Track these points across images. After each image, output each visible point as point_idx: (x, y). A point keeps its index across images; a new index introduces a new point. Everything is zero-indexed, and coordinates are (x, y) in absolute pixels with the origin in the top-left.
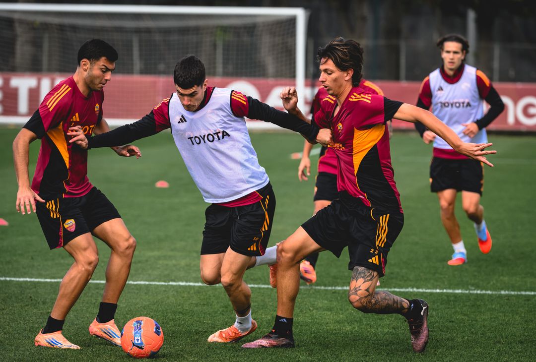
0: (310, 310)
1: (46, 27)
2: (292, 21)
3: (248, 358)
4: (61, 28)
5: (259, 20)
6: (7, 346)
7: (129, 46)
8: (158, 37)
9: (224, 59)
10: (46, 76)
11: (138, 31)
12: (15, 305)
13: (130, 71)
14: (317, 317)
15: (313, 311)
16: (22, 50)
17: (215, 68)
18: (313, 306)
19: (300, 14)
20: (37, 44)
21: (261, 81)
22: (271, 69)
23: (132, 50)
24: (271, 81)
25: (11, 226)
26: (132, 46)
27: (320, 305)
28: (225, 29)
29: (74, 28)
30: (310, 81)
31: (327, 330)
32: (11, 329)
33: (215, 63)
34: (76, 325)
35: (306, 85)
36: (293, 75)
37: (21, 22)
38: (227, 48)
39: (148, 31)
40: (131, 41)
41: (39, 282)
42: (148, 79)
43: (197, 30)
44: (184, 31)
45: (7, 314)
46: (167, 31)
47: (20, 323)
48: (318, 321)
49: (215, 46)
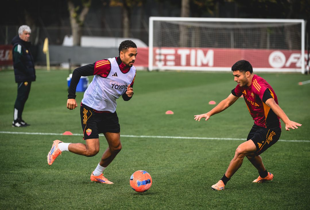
0: (302, 151)
1: (193, 28)
2: (300, 25)
3: (273, 172)
4: (200, 28)
5: (285, 25)
6: (169, 167)
7: (229, 36)
8: (242, 32)
9: (270, 41)
10: (193, 49)
11: (234, 29)
12: (174, 149)
13: (228, 46)
14: (305, 154)
15: (303, 151)
16: (183, 38)
17: (266, 45)
18: (303, 149)
19: (303, 22)
20: (189, 35)
21: (286, 51)
22: (290, 46)
23: (230, 38)
24: (290, 51)
25: (175, 114)
26: (230, 36)
27: (307, 149)
28: (271, 29)
29: (206, 29)
30: (307, 51)
31: (309, 160)
32: (171, 160)
33: (266, 43)
34: (199, 157)
35: (305, 53)
36: (300, 49)
37: (183, 26)
38: (272, 37)
39: (238, 29)
40: (230, 34)
41: (185, 139)
42: (237, 50)
43: (259, 29)
44: (253, 29)
45: (169, 153)
46: (246, 30)
47: (175, 157)
48: (305, 156)
49: (266, 35)
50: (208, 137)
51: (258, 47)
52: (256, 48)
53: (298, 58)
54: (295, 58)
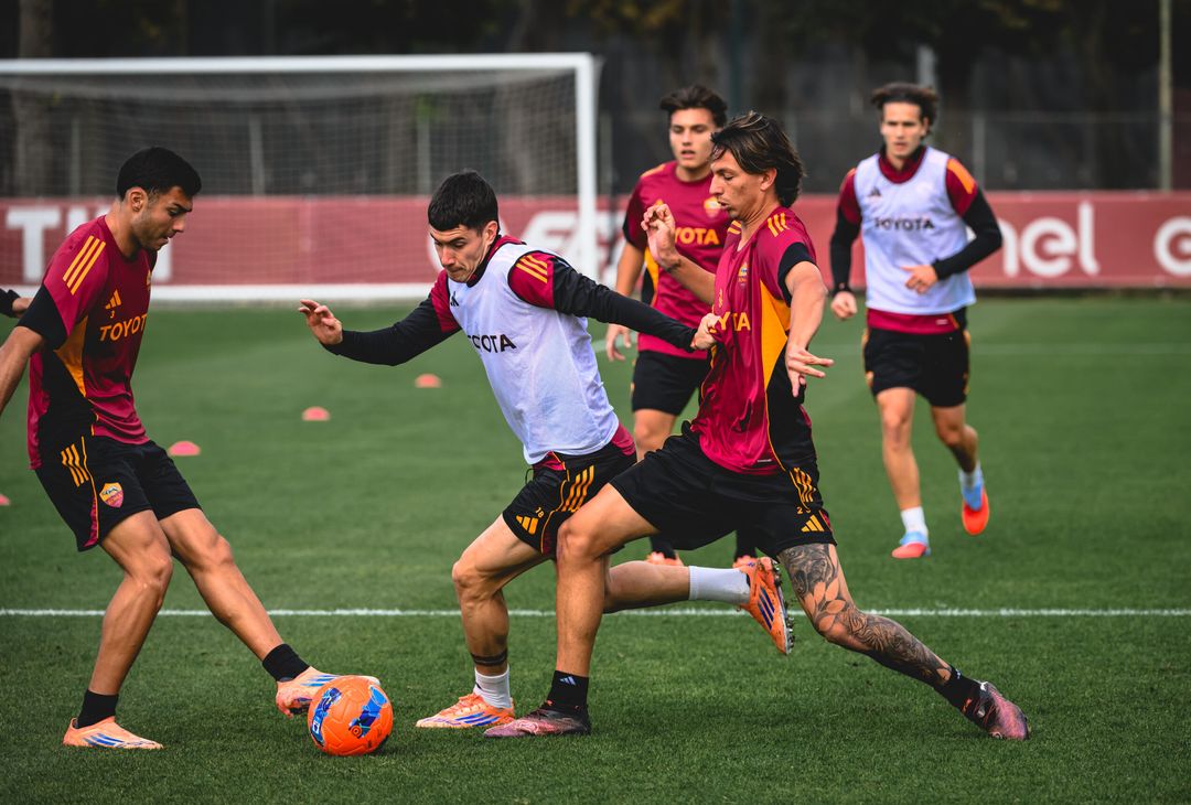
0: (618, 657)
1: (74, 105)
2: (568, 80)
3: (498, 758)
4: (106, 106)
5: (501, 80)
6: (14, 746)
7: (241, 139)
8: (299, 120)
9: (433, 159)
10: (78, 203)
11: (259, 108)
12: (28, 664)
13: (245, 189)
14: (633, 671)
15: (624, 659)
16: (28, 153)
17: (415, 178)
18: (624, 649)
19: (583, 66)
20: (57, 139)
22: (527, 177)
23: (248, 147)
24: (528, 201)
25: (14, 506)
26: (247, 138)
27: (640, 648)
28: (433, 100)
29: (132, 106)
30: (606, 199)
31: (654, 697)
32: (20, 713)
33: (415, 169)
34: (151, 700)
35: (600, 208)
36: (572, 189)
37: (25, 97)
38: (438, 137)
39: (280, 107)
40: (246, 129)
41: (74, 618)
42: (282, 204)
43: (377, 103)
44: (352, 106)
45: (12, 683)
46: (316, 108)
47: (39, 700)
48: (635, 679)
49: (414, 135)
50: (183, 609)
51: (376, 188)
52: (368, 192)
53: (567, 234)
54: (552, 233)
